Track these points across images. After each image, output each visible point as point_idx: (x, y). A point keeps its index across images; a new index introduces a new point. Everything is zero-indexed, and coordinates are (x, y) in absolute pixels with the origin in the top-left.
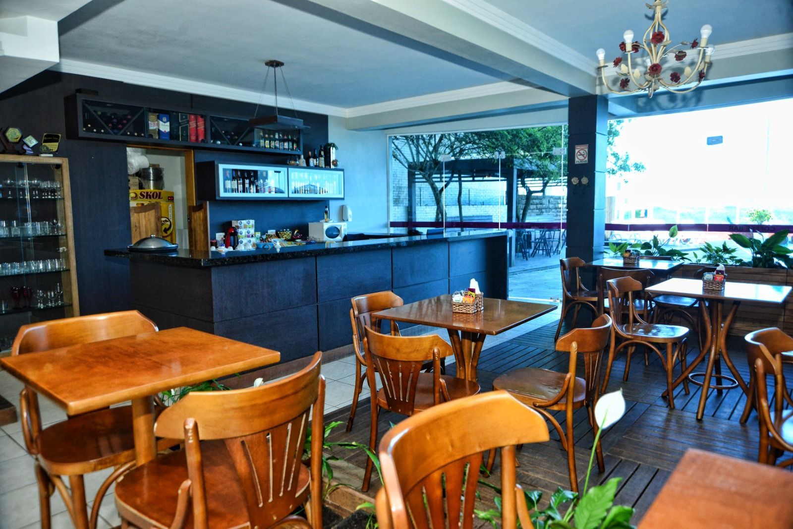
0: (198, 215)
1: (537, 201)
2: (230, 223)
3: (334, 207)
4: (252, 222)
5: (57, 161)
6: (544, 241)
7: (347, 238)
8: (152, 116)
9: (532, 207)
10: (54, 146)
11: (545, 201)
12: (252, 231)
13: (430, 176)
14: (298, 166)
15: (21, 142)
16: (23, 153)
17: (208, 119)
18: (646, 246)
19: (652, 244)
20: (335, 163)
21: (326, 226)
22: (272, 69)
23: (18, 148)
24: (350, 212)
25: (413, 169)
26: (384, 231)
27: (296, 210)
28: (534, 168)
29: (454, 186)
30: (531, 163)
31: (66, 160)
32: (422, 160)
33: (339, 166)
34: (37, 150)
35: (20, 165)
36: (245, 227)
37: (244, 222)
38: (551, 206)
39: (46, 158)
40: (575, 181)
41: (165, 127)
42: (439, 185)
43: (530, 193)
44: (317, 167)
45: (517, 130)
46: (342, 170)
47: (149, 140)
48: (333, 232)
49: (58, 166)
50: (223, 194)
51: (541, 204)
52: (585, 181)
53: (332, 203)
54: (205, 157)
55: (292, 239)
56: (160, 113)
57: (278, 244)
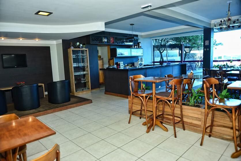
0: (111, 61)
1: (188, 55)
2: (118, 63)
3: (140, 58)
4: (122, 62)
5: (86, 49)
6: (191, 66)
7: (144, 66)
8: (104, 38)
9: (187, 57)
10: (85, 46)
11: (190, 55)
12: (122, 64)
13: (160, 49)
14: (133, 48)
15: (79, 45)
16: (80, 48)
17: (114, 38)
18: (224, 65)
19: (226, 65)
20: (141, 47)
21: (139, 63)
22: (131, 26)
23: (79, 47)
24: (143, 59)
25: (154, 47)
26: (151, 64)
27: (131, 59)
28: (190, 46)
29: (165, 51)
30: (189, 44)
31: (88, 49)
32: (157, 44)
33: (142, 47)
34: (82, 47)
35: (80, 50)
36: (121, 63)
37: (121, 62)
38: (192, 56)
39: (84, 49)
40: (205, 49)
41: (106, 40)
42: (162, 51)
43: (186, 52)
44: (137, 48)
45: (186, 37)
46: (143, 49)
47: (103, 44)
48: (141, 65)
49: (86, 50)
50: (118, 56)
51: (189, 56)
52: (208, 49)
53: (139, 57)
54: (112, 47)
55: (131, 66)
56: (105, 37)
57: (127, 68)
